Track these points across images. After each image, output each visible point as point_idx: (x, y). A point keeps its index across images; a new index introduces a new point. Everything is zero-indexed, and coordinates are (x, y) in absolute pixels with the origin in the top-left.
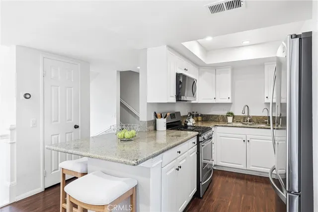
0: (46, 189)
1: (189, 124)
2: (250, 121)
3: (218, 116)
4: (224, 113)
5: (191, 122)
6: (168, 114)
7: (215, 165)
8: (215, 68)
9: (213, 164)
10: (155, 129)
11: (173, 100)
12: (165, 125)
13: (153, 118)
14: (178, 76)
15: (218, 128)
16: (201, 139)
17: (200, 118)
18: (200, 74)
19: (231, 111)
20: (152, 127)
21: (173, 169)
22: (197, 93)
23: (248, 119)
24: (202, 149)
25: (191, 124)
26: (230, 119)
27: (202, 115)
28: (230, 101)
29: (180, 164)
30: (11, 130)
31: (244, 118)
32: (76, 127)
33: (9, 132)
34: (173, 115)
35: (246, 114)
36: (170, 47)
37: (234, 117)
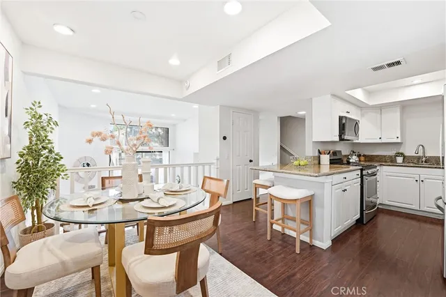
0: (234, 203)
1: (351, 161)
2: (426, 162)
3: (385, 156)
4: (392, 153)
5: (354, 159)
6: (331, 152)
7: (380, 204)
8: (381, 108)
9: (378, 203)
10: (319, 163)
11: (337, 139)
12: (329, 160)
13: (317, 154)
14: (341, 118)
15: (384, 167)
16: (364, 172)
17: (362, 158)
18: (362, 115)
19: (400, 151)
20: (317, 162)
21: (340, 190)
22: (360, 132)
23: (424, 159)
24: (365, 182)
25: (354, 161)
26: (400, 160)
27: (364, 156)
28: (399, 141)
29: (346, 188)
30: (217, 159)
31: (419, 158)
32: (251, 161)
33: (215, 161)
34: (335, 153)
35: (421, 154)
36: (334, 96)
37: (404, 157)
